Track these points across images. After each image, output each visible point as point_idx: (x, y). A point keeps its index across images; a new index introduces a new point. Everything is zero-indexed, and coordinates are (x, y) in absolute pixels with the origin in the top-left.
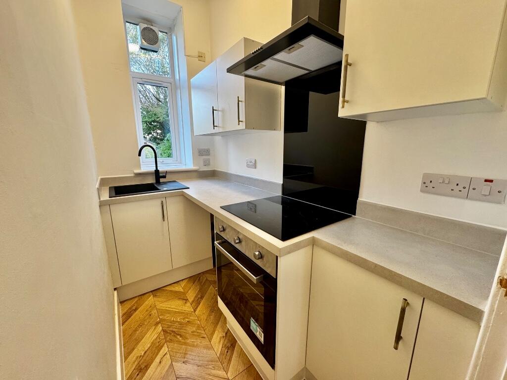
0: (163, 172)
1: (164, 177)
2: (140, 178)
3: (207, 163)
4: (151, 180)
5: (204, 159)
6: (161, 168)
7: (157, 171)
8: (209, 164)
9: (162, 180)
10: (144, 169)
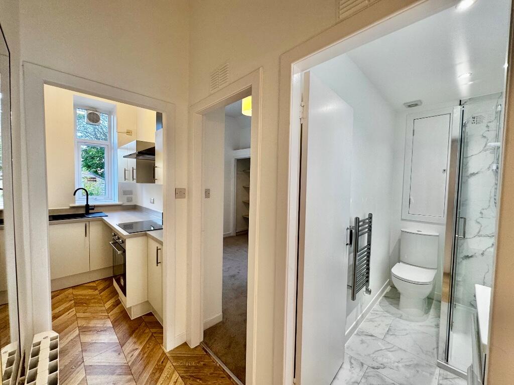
0: (91, 206)
1: (93, 209)
2: (73, 210)
3: (130, 200)
4: (83, 211)
5: (127, 197)
6: (90, 203)
7: (87, 205)
8: (131, 201)
9: (90, 211)
10: (77, 204)
